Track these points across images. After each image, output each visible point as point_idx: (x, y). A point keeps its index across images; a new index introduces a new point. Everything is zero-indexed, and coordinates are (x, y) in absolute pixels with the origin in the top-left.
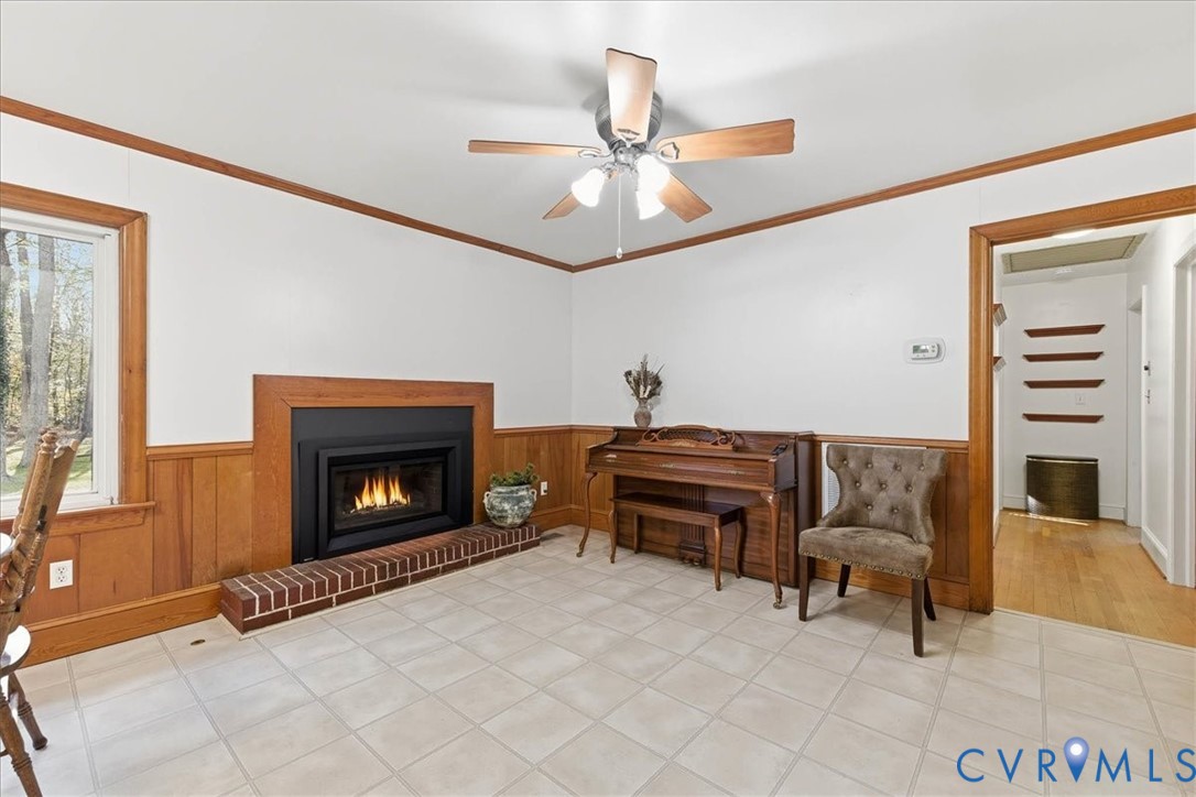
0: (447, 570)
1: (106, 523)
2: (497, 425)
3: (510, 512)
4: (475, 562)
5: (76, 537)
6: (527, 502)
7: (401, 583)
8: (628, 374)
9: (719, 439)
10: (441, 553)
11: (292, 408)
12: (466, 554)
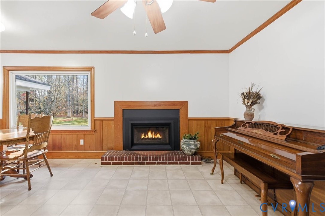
0: (159, 164)
1: (88, 133)
2: (189, 116)
3: (185, 149)
4: (170, 164)
5: (84, 135)
6: (193, 146)
7: (143, 164)
8: (243, 94)
9: (279, 131)
10: (156, 158)
11: (123, 109)
12: (166, 160)
